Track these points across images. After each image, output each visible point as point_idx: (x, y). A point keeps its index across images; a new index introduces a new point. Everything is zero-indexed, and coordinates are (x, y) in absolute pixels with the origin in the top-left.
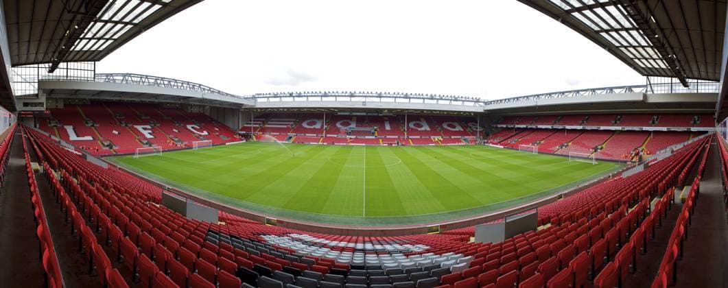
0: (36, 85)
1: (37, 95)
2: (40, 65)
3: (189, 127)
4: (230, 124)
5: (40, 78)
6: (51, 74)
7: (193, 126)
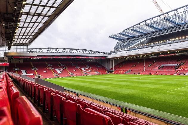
0: (3, 54)
1: (3, 58)
2: (5, 47)
3: (83, 69)
4: (106, 66)
5: (5, 51)
6: (9, 50)
7: (84, 68)
